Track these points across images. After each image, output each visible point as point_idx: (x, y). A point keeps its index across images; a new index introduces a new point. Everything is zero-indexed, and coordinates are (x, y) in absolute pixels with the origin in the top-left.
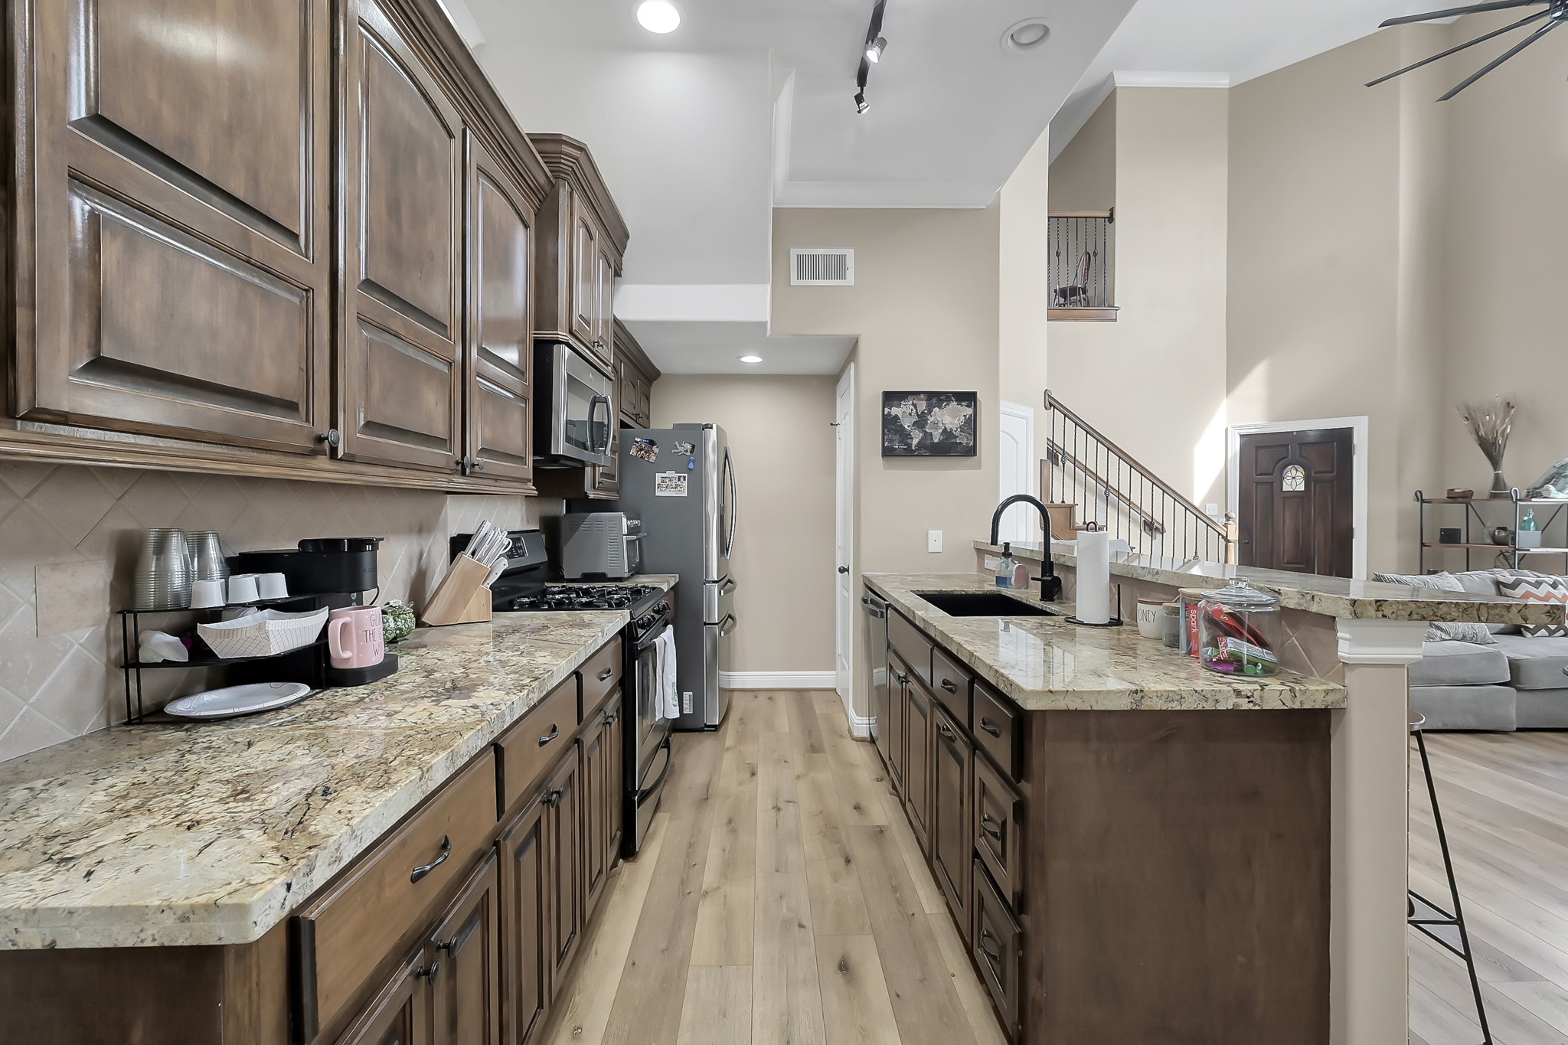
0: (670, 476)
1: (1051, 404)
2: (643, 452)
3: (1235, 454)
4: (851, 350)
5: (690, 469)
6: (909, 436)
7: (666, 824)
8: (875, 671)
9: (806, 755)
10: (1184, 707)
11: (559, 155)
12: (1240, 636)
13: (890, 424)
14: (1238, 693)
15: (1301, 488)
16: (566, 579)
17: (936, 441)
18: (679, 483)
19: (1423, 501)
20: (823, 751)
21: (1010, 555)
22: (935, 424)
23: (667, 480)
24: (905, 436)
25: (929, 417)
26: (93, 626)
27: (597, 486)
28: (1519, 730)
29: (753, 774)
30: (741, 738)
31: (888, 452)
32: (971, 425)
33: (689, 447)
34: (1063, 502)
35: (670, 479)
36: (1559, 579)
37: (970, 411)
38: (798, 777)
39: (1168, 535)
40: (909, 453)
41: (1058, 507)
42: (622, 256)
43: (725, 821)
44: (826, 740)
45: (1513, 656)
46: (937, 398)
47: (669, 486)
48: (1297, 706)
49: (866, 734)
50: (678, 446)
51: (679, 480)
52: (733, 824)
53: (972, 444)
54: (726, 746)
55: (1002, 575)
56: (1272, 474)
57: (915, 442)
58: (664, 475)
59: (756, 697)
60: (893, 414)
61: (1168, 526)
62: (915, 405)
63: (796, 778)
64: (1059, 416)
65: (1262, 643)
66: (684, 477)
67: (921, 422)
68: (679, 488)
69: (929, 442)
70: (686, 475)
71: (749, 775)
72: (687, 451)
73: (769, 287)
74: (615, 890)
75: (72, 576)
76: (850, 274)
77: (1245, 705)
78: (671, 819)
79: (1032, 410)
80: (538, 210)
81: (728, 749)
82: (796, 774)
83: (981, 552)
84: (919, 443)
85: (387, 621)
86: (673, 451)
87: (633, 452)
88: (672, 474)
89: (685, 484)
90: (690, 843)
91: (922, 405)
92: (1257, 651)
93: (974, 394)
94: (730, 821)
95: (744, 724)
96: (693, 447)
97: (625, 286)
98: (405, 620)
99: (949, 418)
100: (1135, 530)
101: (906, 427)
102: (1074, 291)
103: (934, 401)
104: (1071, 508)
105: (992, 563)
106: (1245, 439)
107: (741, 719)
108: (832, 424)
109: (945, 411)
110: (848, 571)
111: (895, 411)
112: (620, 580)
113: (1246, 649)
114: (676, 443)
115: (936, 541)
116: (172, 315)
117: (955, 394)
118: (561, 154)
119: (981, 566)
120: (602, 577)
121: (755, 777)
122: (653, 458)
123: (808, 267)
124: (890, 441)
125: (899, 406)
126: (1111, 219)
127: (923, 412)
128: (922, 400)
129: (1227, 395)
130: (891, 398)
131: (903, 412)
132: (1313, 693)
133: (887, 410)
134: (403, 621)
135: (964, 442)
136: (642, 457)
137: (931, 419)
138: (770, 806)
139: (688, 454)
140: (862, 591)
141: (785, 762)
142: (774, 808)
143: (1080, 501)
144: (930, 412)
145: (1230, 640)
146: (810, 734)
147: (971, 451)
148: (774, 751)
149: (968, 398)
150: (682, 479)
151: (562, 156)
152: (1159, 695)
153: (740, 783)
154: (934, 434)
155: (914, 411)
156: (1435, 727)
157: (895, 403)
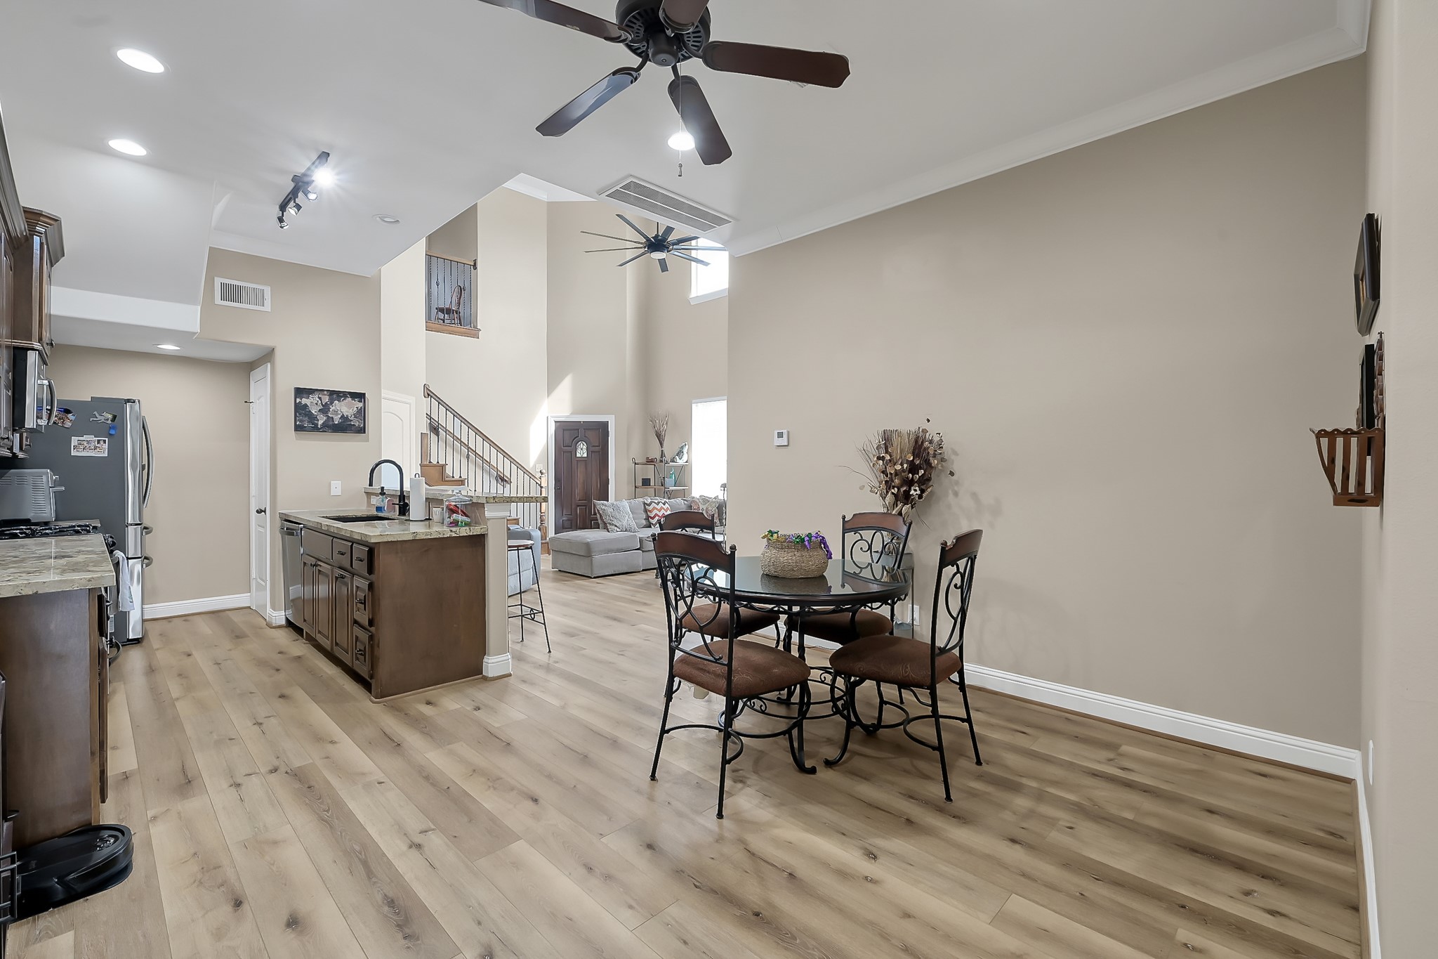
0: (87, 440)
1: (429, 394)
2: (56, 419)
3: (552, 435)
4: (267, 356)
5: (111, 435)
6: (315, 418)
8: (290, 588)
9: (233, 640)
10: (432, 537)
11: (37, 222)
12: (457, 513)
13: (300, 410)
14: (451, 531)
15: (585, 455)
17: (336, 423)
18: (98, 445)
19: (635, 464)
20: (246, 637)
21: (385, 493)
22: (336, 412)
23: (85, 443)
24: (312, 418)
25: (331, 406)
27: (24, 447)
28: (643, 570)
31: (298, 428)
32: (362, 413)
33: (110, 416)
34: (438, 462)
35: (88, 442)
36: (667, 501)
37: (361, 405)
39: (514, 485)
40: (315, 429)
41: (435, 466)
43: (176, 675)
45: (641, 536)
46: (336, 395)
47: (87, 447)
48: (471, 534)
49: (283, 622)
50: (97, 415)
51: (98, 443)
52: (183, 675)
53: (362, 425)
55: (379, 505)
56: (571, 447)
57: (320, 423)
58: (81, 438)
60: (303, 403)
61: (513, 479)
62: (320, 398)
64: (435, 403)
65: (467, 516)
66: (105, 441)
67: (325, 409)
68: (98, 450)
69: (331, 423)
70: (107, 439)
72: (108, 420)
73: (199, 307)
76: (268, 302)
77: (454, 535)
78: (125, 684)
79: (414, 398)
83: (368, 494)
84: (323, 423)
86: (91, 420)
88: (90, 438)
89: (105, 446)
90: (151, 688)
91: (326, 399)
92: (465, 518)
93: (364, 394)
94: (180, 675)
96: (115, 417)
99: (345, 408)
100: (494, 482)
101: (313, 412)
102: (449, 311)
103: (335, 396)
104: (443, 467)
105: (375, 501)
106: (558, 424)
108: (246, 402)
109: (342, 403)
110: (265, 512)
111: (304, 401)
112: (46, 523)
113: (460, 518)
114: (95, 413)
115: (336, 488)
117: (350, 393)
118: (39, 221)
119: (369, 502)
120: (26, 522)
122: (68, 424)
123: (232, 293)
124: (301, 421)
125: (308, 398)
126: (475, 266)
127: (326, 403)
128: (325, 395)
129: (548, 396)
130: (300, 392)
131: (312, 403)
132: (476, 530)
133: (298, 400)
135: (357, 424)
136: (55, 423)
137: (332, 408)
138: (211, 664)
139: (109, 422)
140: (278, 522)
142: (214, 664)
143: (449, 461)
144: (332, 403)
145: (455, 514)
147: (362, 430)
149: (360, 396)
150: (101, 442)
151: (41, 222)
152: (423, 533)
154: (335, 418)
155: (320, 402)
156: (611, 573)
157: (305, 396)
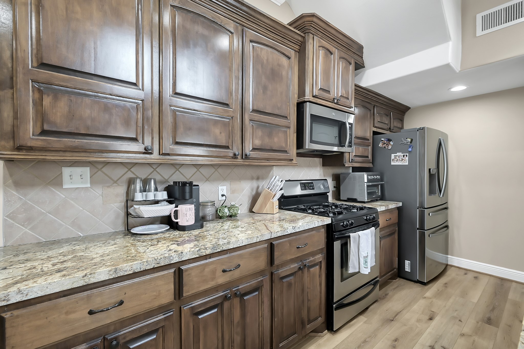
0: (399, 155)
2: (385, 145)
5: (409, 151)
7: (362, 323)
9: (480, 323)
11: (304, 23)
16: (341, 200)
18: (404, 158)
20: (497, 326)
23: (397, 157)
26: (120, 203)
27: (350, 161)
29: (431, 319)
30: (439, 294)
33: (409, 140)
35: (399, 157)
38: (462, 335)
42: (362, 58)
43: (393, 338)
44: (505, 318)
47: (398, 160)
50: (403, 140)
51: (404, 157)
52: (396, 343)
54: (425, 296)
58: (396, 155)
59: (466, 274)
63: (461, 335)
66: (407, 155)
68: (404, 161)
70: (408, 154)
71: (427, 318)
72: (408, 142)
74: (315, 344)
75: (114, 189)
78: (365, 322)
80: (299, 50)
81: (425, 298)
82: (463, 332)
85: (224, 210)
86: (401, 143)
87: (380, 145)
89: (407, 158)
90: (365, 341)
94: (396, 340)
95: (446, 287)
96: (412, 140)
97: (368, 70)
98: (234, 210)
107: (446, 284)
112: (364, 202)
114: (402, 139)
116: (73, 116)
118: (305, 22)
120: (355, 200)
121: (431, 321)
122: (390, 147)
134: (233, 210)
136: (385, 147)
138: (428, 344)
139: (409, 143)
141: (460, 321)
142: (430, 346)
146: (493, 309)
148: (456, 311)
150: (405, 156)
151: (305, 23)
153: (418, 321)
